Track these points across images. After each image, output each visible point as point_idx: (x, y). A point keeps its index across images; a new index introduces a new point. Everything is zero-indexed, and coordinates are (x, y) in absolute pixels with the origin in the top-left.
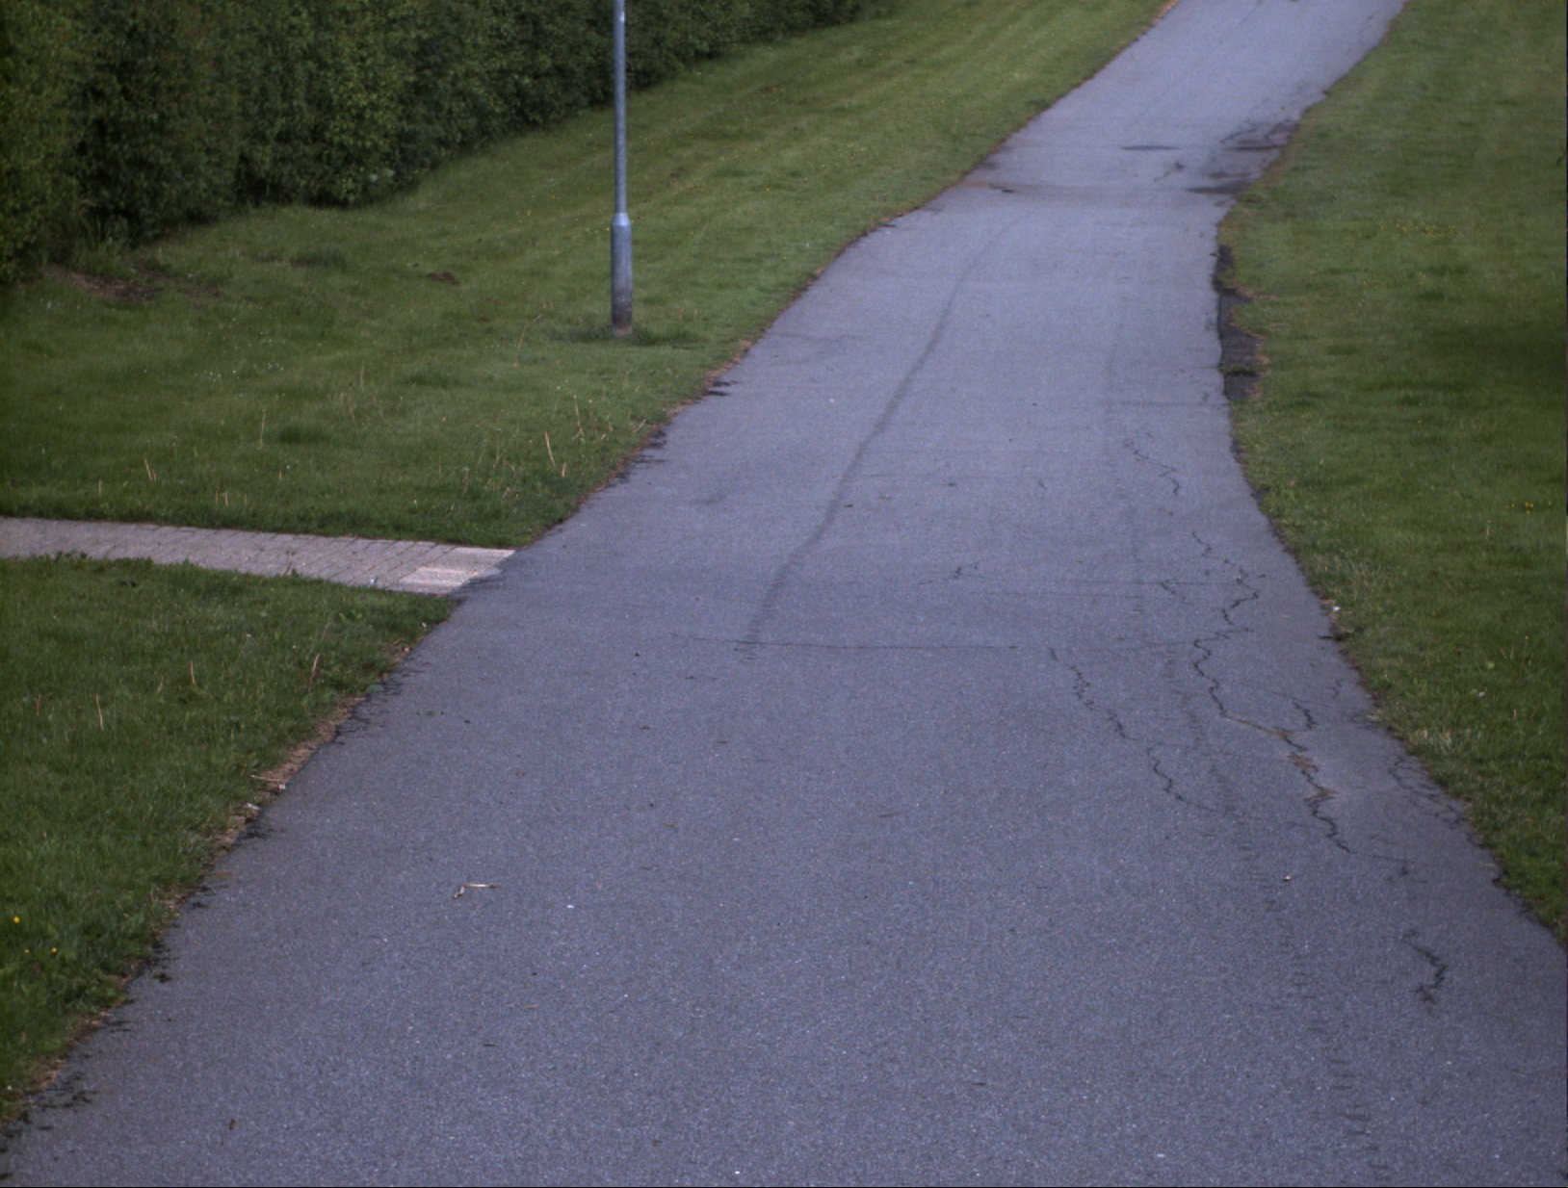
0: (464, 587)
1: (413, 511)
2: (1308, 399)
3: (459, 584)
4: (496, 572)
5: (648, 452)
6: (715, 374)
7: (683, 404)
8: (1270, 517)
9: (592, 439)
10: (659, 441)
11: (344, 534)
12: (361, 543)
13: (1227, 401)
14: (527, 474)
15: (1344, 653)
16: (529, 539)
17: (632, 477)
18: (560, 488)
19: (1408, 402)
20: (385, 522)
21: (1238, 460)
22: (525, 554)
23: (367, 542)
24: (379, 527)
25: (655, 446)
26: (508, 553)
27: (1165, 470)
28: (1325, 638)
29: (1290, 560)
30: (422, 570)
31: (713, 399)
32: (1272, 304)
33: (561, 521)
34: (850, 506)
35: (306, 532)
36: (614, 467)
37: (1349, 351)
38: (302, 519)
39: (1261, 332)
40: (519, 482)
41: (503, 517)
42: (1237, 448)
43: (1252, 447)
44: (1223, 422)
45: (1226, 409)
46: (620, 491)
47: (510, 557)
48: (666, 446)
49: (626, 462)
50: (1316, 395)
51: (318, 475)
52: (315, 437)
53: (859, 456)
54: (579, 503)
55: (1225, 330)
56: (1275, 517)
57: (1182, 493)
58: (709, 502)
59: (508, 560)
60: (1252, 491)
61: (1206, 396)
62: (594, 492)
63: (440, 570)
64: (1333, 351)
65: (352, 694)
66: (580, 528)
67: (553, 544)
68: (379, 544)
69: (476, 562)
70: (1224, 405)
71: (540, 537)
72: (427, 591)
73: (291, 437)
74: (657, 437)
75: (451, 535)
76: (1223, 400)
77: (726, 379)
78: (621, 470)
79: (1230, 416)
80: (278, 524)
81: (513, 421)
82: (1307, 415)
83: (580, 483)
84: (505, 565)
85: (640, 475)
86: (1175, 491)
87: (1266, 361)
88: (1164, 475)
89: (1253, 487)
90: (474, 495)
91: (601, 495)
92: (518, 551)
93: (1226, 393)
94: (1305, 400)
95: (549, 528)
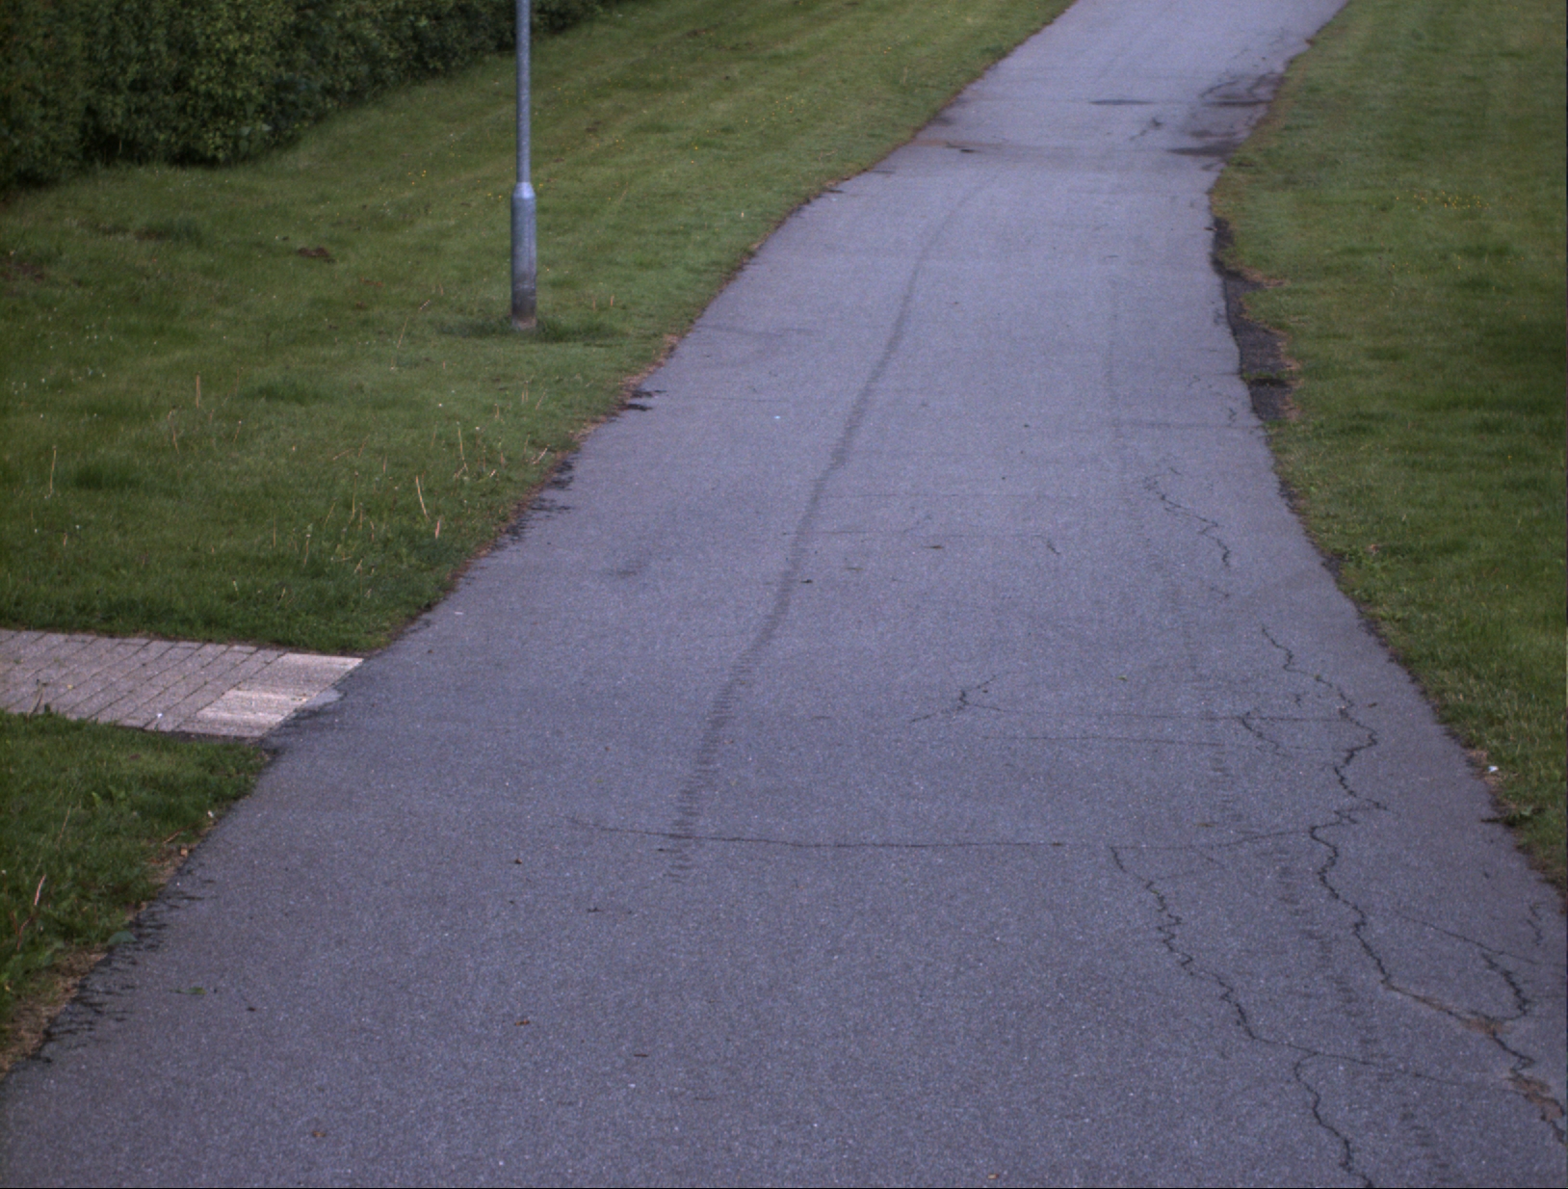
0: (285, 725)
1: (231, 598)
2: (1365, 423)
3: (280, 719)
4: (333, 696)
5: (550, 494)
6: (635, 380)
7: (595, 422)
8: (1358, 602)
9: (480, 475)
10: (564, 477)
11: (136, 632)
12: (158, 646)
13: (1260, 422)
14: (390, 535)
15: (1524, 849)
16: (382, 638)
17: (528, 534)
18: (433, 554)
19: (1488, 428)
20: (192, 615)
21: (1293, 509)
22: (377, 664)
23: (166, 645)
24: (185, 621)
25: (560, 485)
26: (352, 663)
27: (1205, 525)
28: (1489, 821)
29: (1401, 675)
30: (232, 693)
31: (631, 414)
32: (1289, 292)
33: (429, 607)
34: (808, 582)
35: (85, 629)
36: (504, 519)
37: (1395, 356)
38: (81, 610)
39: (1280, 327)
40: (379, 546)
41: (352, 605)
42: (1288, 489)
43: (1308, 492)
44: (1261, 453)
45: (1261, 433)
46: (511, 556)
47: (356, 669)
48: (572, 485)
49: (521, 508)
50: (1371, 417)
51: (116, 537)
52: (123, 481)
53: (815, 500)
54: (455, 576)
55: (1238, 324)
56: (1364, 601)
57: (1234, 561)
58: (625, 574)
59: (351, 674)
60: (1322, 559)
61: (1233, 413)
62: (477, 557)
63: (255, 695)
64: (1376, 354)
65: (87, 946)
66: (453, 618)
67: (416, 649)
68: (182, 648)
69: (307, 679)
70: (1257, 428)
71: (397, 635)
72: (234, 732)
73: (89, 480)
74: (560, 471)
75: (280, 635)
76: (1254, 421)
77: (647, 387)
78: (514, 522)
79: (1267, 444)
80: (49, 618)
81: (380, 452)
82: (1367, 444)
83: (458, 546)
84: (347, 684)
85: (538, 529)
86: (1225, 557)
87: (1295, 366)
88: (1203, 532)
89: (1322, 553)
90: (317, 571)
91: (484, 562)
92: (367, 659)
93: (1255, 409)
94: (1358, 426)
95: (412, 619)
